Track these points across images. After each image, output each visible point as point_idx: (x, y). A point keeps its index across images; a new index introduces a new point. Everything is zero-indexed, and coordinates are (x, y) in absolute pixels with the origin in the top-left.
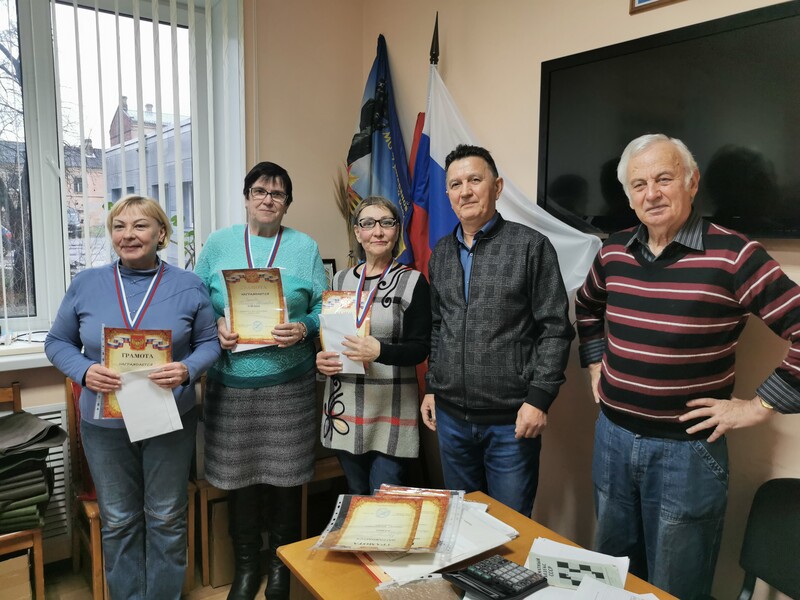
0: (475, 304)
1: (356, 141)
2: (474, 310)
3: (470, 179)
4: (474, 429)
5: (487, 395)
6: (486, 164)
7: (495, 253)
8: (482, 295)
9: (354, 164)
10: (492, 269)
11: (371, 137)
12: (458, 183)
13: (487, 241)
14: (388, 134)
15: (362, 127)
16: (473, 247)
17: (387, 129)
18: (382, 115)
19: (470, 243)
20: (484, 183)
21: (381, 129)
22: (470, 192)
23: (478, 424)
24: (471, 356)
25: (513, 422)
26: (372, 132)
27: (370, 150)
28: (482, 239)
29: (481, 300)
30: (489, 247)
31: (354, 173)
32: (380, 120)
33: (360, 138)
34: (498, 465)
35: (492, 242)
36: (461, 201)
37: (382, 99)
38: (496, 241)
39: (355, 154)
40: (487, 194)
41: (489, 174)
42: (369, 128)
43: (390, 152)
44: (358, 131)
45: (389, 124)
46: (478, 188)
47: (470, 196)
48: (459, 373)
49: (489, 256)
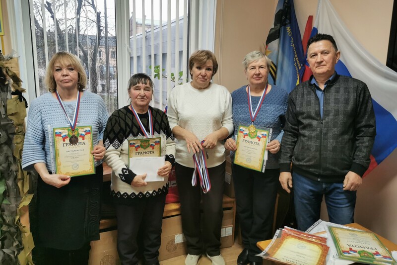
1: (271, 32)
2: (327, 123)
3: (322, 53)
4: (324, 186)
9: (270, 44)
11: (279, 30)
12: (316, 54)
13: (332, 86)
14: (289, 28)
15: (275, 25)
16: (325, 89)
17: (289, 25)
18: (286, 18)
19: (322, 87)
20: (330, 55)
21: (285, 25)
22: (322, 60)
23: (326, 183)
24: (326, 147)
26: (281, 27)
27: (279, 37)
28: (329, 84)
29: (331, 116)
30: (333, 89)
31: (270, 49)
32: (285, 21)
33: (274, 30)
35: (334, 86)
36: (316, 65)
37: (286, 9)
38: (336, 86)
39: (270, 39)
40: (331, 61)
42: (279, 25)
43: (290, 37)
44: (273, 27)
45: (290, 22)
46: (326, 57)
47: (322, 62)
48: (318, 156)
49: (334, 94)
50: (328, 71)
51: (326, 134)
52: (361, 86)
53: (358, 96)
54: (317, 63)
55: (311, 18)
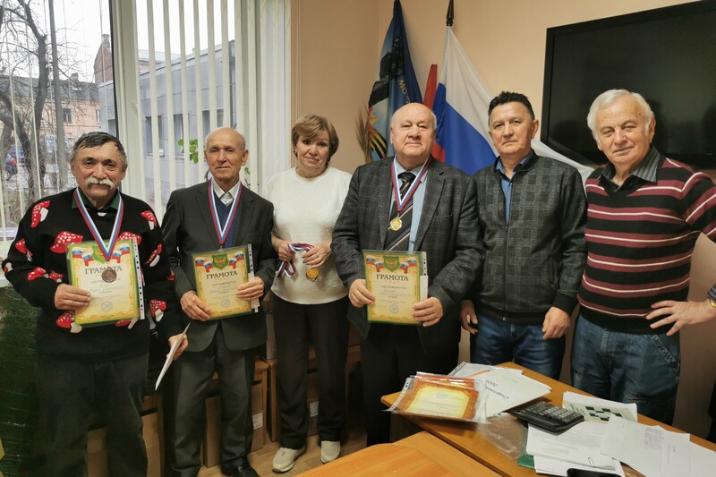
0: (515, 225)
1: (376, 87)
2: (514, 230)
3: (512, 121)
4: (512, 329)
5: (524, 301)
6: (525, 108)
7: (532, 182)
8: (521, 217)
9: (375, 107)
10: (530, 196)
11: (388, 84)
12: (502, 124)
13: (525, 173)
14: (402, 81)
15: (382, 76)
16: (513, 178)
17: (402, 77)
18: (397, 67)
19: (510, 175)
20: (523, 125)
21: (396, 77)
22: (511, 132)
23: (516, 325)
24: (511, 267)
25: (540, 324)
26: (390, 79)
27: (388, 95)
28: (521, 171)
29: (520, 221)
30: (526, 178)
31: (374, 114)
32: (396, 70)
33: (380, 85)
34: (531, 358)
35: (529, 174)
36: (503, 140)
37: (397, 52)
38: (532, 172)
39: (375, 98)
40: (525, 134)
41: (528, 116)
42: (387, 77)
43: (405, 96)
44: (378, 79)
45: (403, 74)
46: (518, 129)
47: (511, 135)
48: (500, 282)
49: (527, 185)
50: (520, 150)
51: (512, 248)
52: (569, 174)
53: (562, 190)
54: (505, 136)
55: (434, 68)
